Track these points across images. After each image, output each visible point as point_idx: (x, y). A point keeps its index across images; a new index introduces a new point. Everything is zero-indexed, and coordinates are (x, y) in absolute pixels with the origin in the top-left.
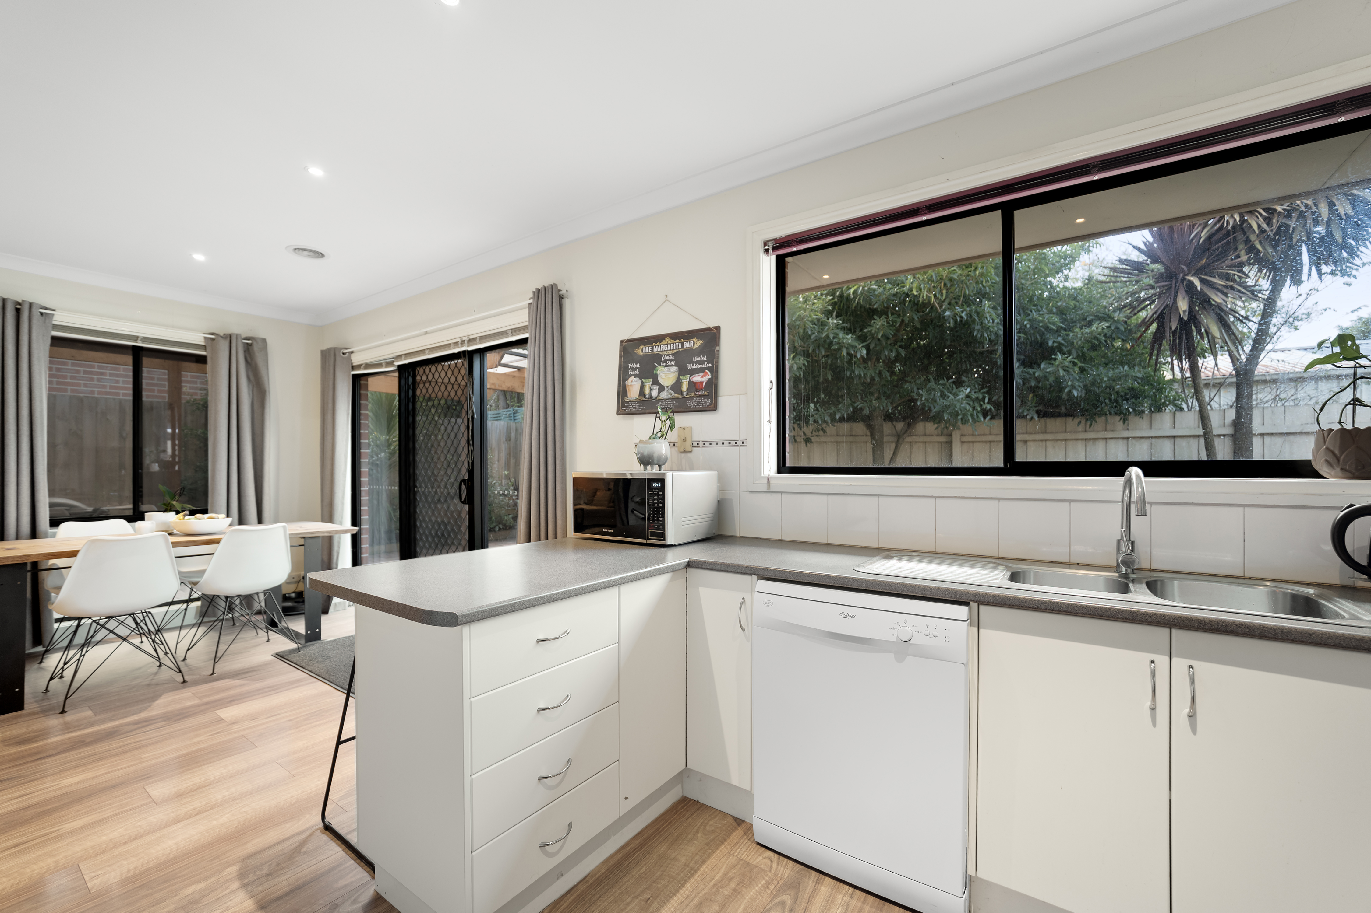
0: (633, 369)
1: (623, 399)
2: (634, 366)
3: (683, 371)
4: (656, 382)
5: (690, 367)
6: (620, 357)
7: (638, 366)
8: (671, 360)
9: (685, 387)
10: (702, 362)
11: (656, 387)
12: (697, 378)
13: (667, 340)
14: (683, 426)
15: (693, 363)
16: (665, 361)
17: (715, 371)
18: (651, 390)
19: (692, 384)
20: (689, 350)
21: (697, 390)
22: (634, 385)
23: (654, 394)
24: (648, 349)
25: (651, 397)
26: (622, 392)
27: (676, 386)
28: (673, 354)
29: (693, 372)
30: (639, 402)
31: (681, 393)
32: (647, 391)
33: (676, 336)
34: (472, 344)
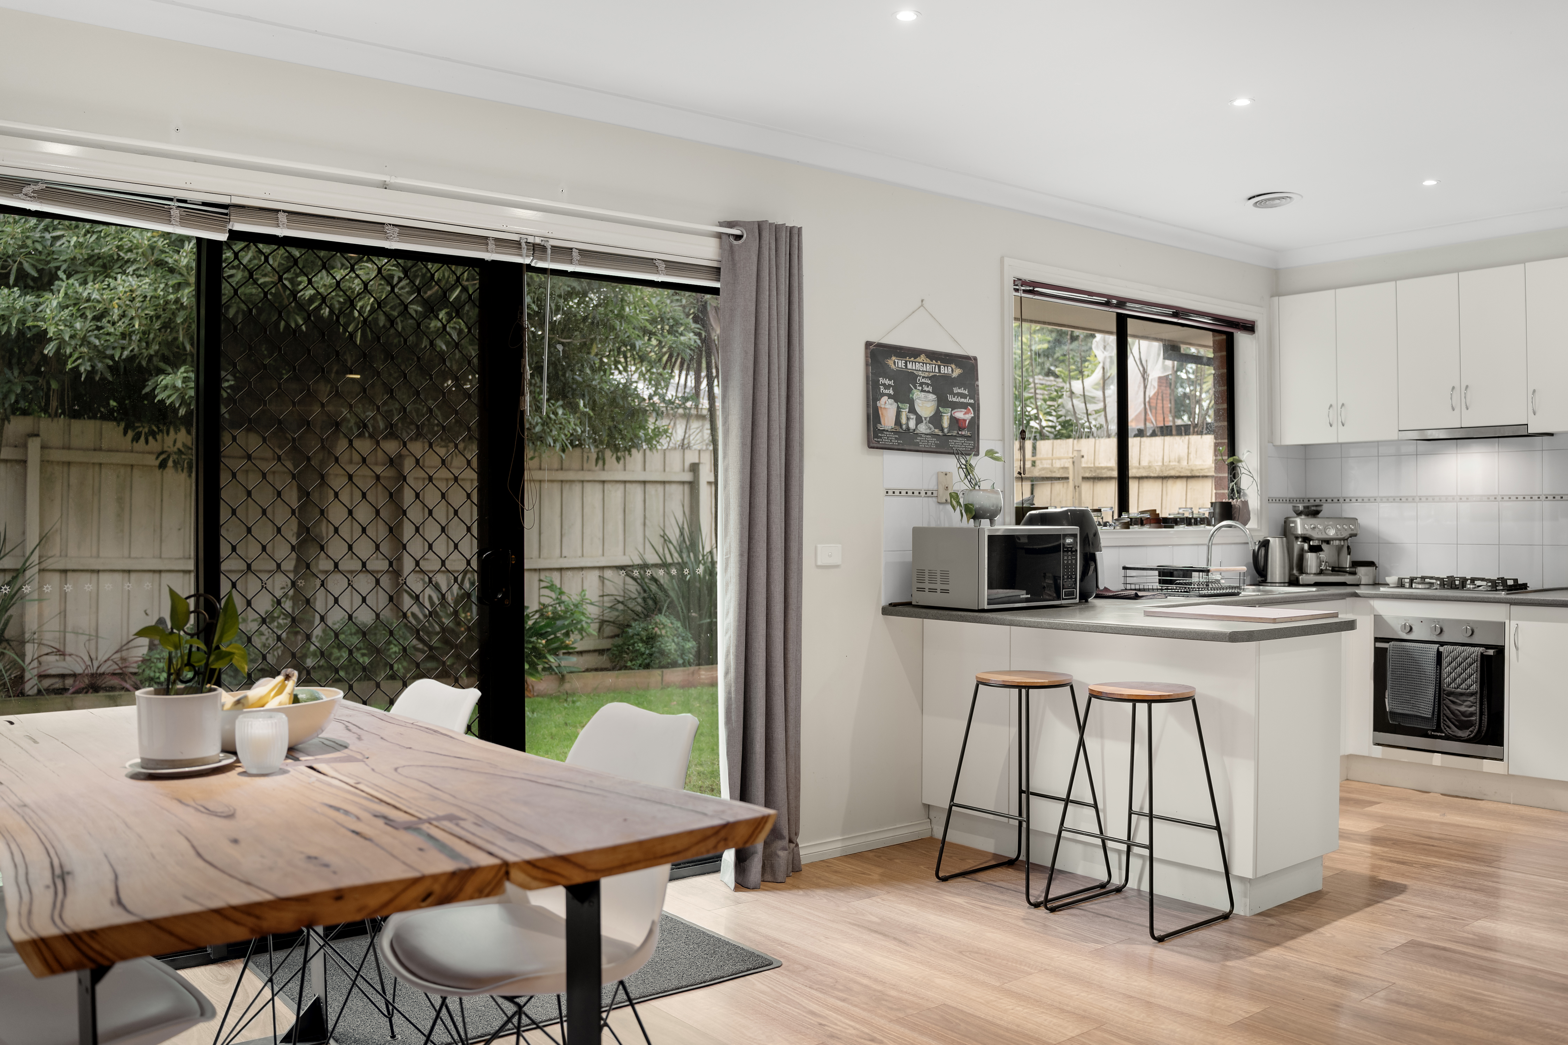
0: (887, 387)
1: (875, 427)
2: (887, 382)
3: (942, 402)
4: (912, 410)
5: (951, 398)
6: (867, 365)
7: (892, 383)
8: (928, 385)
9: (946, 423)
10: (963, 396)
11: (913, 416)
12: (960, 414)
13: (923, 357)
14: (945, 470)
15: (954, 395)
16: (921, 384)
17: (976, 407)
18: (908, 419)
19: (954, 421)
20: (946, 377)
21: (961, 429)
22: (888, 408)
23: (912, 424)
24: (901, 364)
25: (908, 428)
26: (873, 417)
27: (936, 419)
28: (930, 378)
29: (955, 406)
30: (895, 433)
31: (942, 430)
32: (904, 421)
33: (934, 356)
34: (549, 256)
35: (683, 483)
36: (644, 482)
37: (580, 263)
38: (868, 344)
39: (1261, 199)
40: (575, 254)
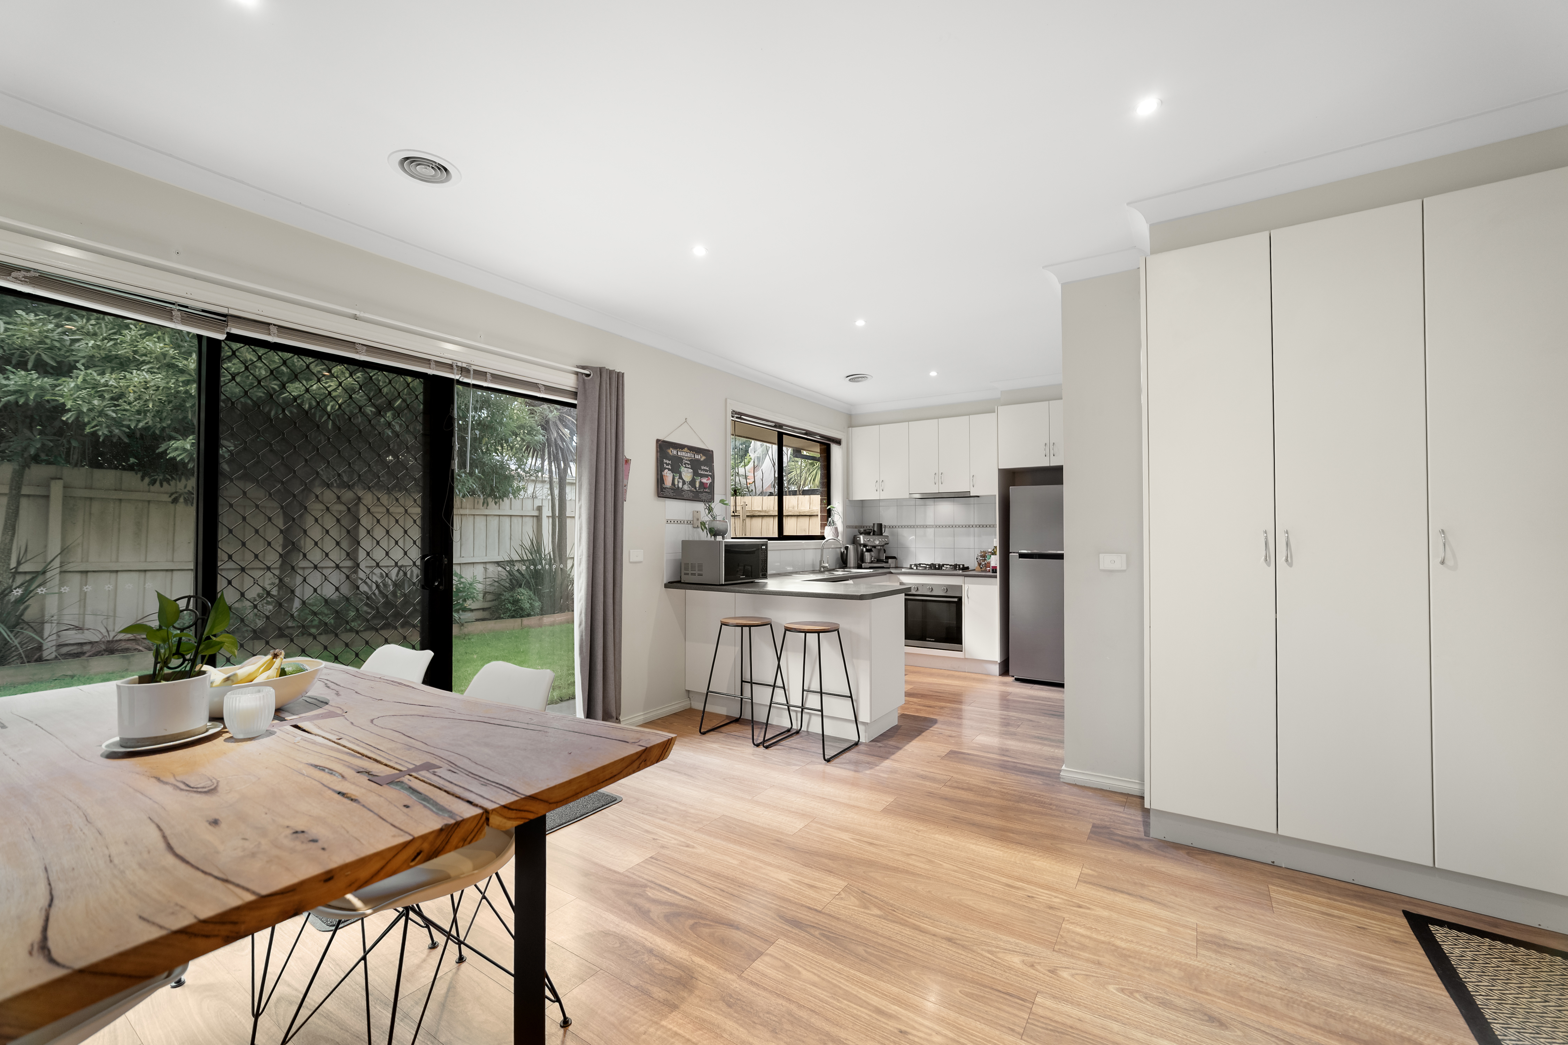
0: (668, 464)
1: (661, 486)
2: (668, 462)
3: (696, 474)
4: (681, 477)
5: (700, 472)
6: (657, 452)
7: (670, 462)
8: (688, 464)
9: (697, 485)
10: (706, 471)
11: (681, 481)
12: (704, 480)
13: (686, 449)
14: (697, 510)
15: (702, 470)
16: (685, 464)
17: (713, 477)
18: (678, 482)
19: (701, 483)
20: (698, 460)
21: (705, 488)
22: (668, 476)
23: (680, 485)
24: (675, 452)
25: (678, 487)
26: (660, 480)
27: (692, 483)
28: (689, 461)
29: (702, 476)
30: (672, 489)
31: (696, 488)
32: (676, 483)
33: (692, 449)
34: (472, 376)
35: (533, 516)
36: (511, 516)
37: (492, 382)
38: (658, 441)
39: (854, 378)
40: (488, 376)
